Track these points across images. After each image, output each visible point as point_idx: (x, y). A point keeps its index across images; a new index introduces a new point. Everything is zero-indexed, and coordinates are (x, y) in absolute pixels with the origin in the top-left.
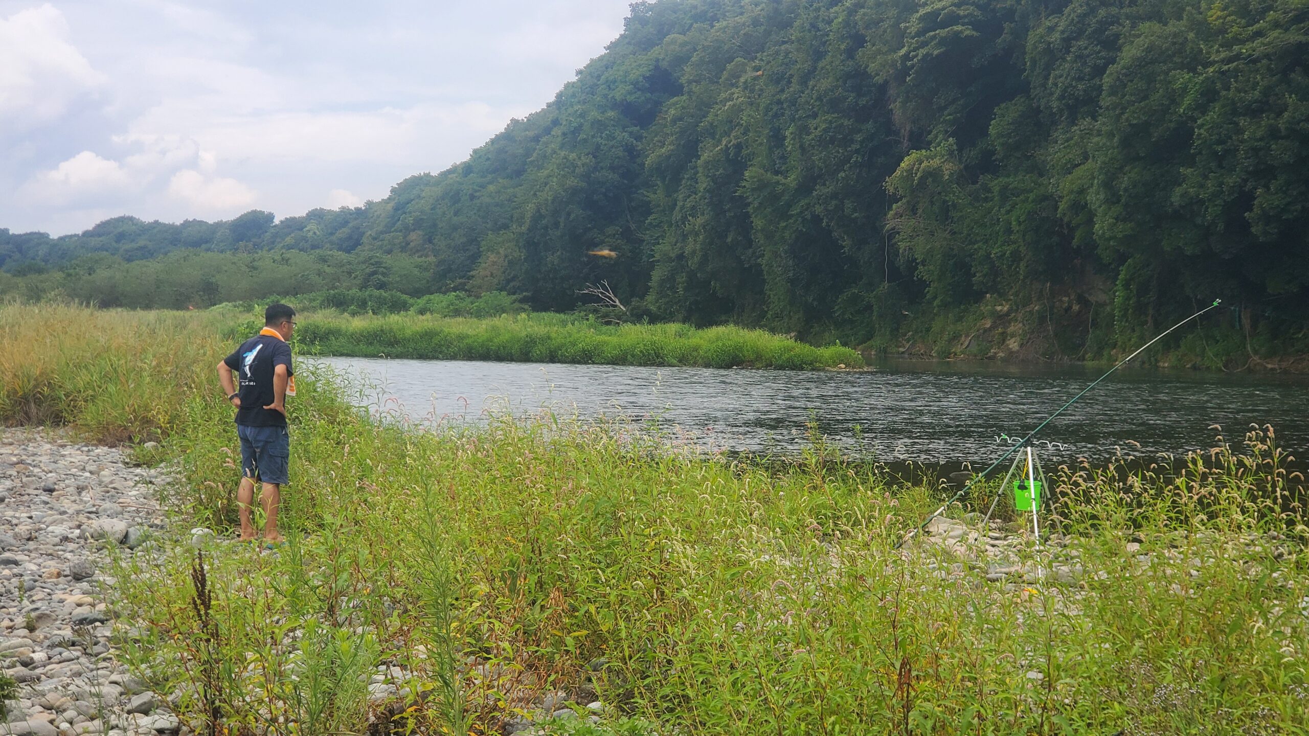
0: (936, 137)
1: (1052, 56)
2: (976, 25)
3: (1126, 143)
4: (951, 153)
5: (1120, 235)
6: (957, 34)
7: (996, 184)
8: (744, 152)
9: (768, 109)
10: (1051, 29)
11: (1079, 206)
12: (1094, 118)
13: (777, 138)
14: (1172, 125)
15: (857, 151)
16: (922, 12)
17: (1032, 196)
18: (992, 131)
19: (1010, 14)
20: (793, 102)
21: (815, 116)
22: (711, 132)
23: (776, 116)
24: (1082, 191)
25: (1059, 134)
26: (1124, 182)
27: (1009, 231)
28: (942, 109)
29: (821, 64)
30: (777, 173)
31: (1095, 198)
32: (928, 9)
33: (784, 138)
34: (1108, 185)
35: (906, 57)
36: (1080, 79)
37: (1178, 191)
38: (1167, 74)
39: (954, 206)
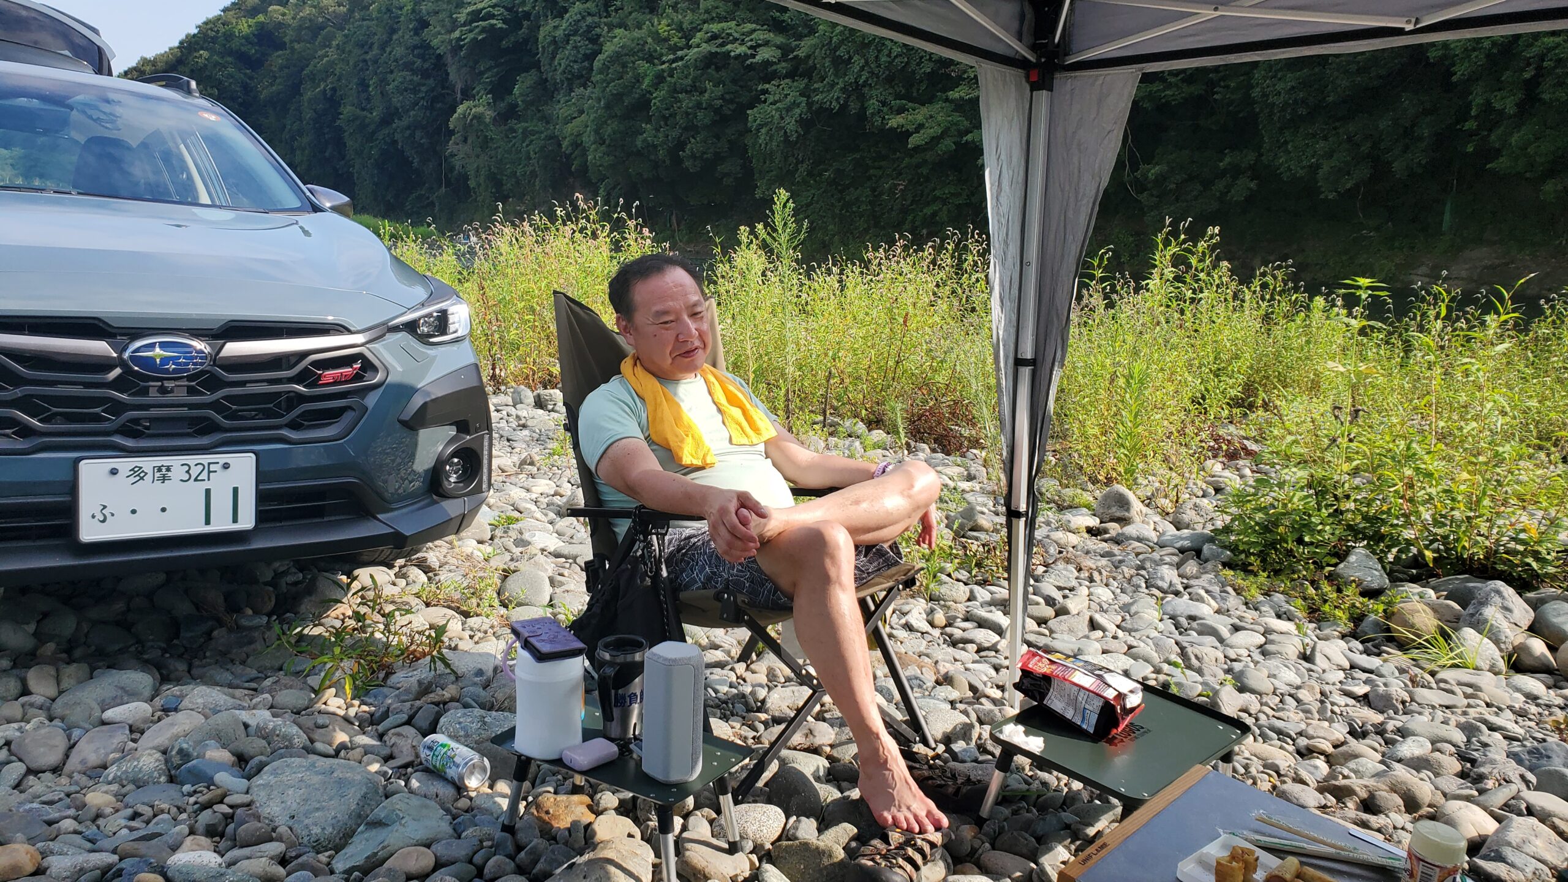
0: (478, 93)
1: (556, 45)
2: (505, 21)
3: (608, 107)
4: (489, 104)
5: (606, 164)
6: (493, 25)
7: (520, 126)
8: (339, 93)
9: (355, 65)
10: (556, 28)
11: (577, 145)
12: (585, 88)
13: (363, 85)
14: (637, 96)
15: (423, 98)
16: (469, 9)
17: (543, 136)
18: (516, 91)
19: (527, 15)
20: (375, 62)
21: (392, 72)
22: (312, 77)
23: (362, 70)
24: (579, 135)
25: (561, 97)
26: (608, 130)
27: (529, 158)
28: (482, 73)
29: (395, 37)
30: (363, 109)
31: (588, 139)
32: (474, 8)
33: (368, 86)
34: (597, 132)
35: (459, 39)
36: (575, 62)
37: (640, 138)
38: (634, 63)
39: (492, 139)
